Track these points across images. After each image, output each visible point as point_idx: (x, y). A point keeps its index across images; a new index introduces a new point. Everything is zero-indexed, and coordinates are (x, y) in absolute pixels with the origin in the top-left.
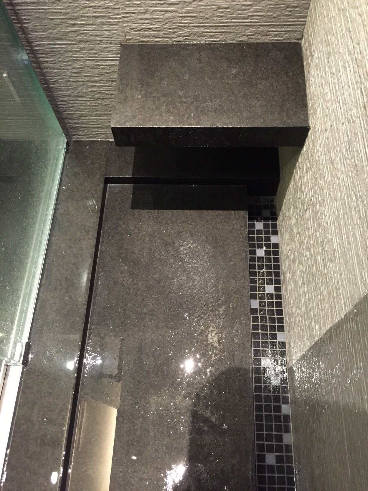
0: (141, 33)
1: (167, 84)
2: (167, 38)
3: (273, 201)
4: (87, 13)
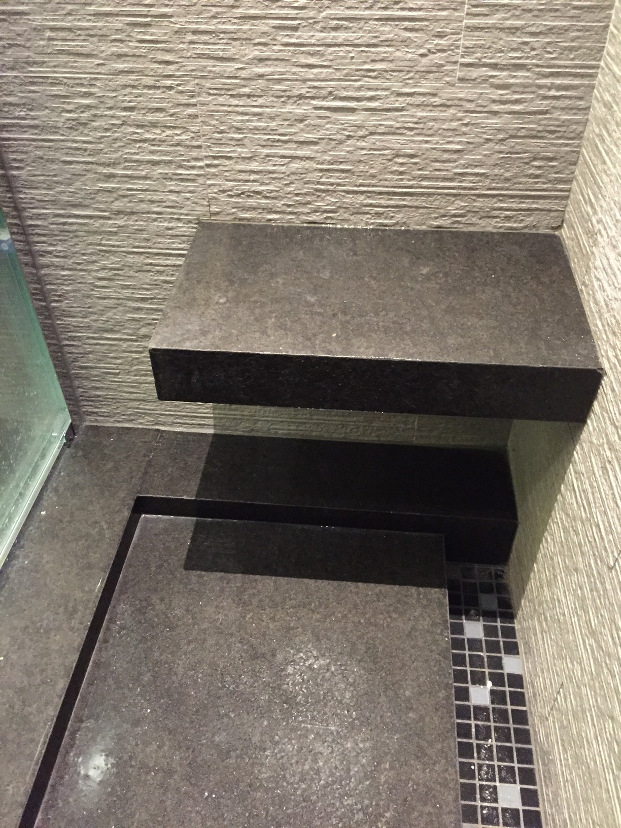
0: (241, 200)
1: (284, 284)
2: (290, 213)
3: (501, 576)
4: (137, 154)
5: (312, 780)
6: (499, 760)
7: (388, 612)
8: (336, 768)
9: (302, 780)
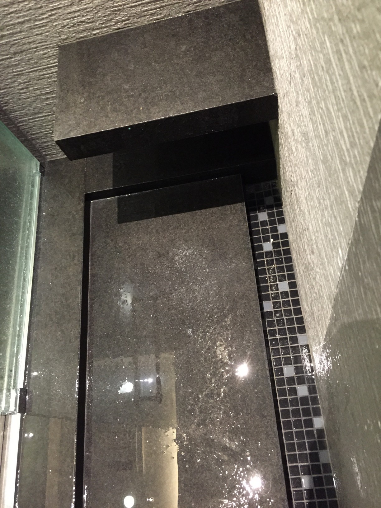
0: (75, 28)
1: (111, 80)
2: (104, 28)
3: (275, 186)
4: (11, 21)
5: (194, 301)
6: (278, 272)
7: (217, 221)
8: (203, 294)
9: (190, 302)
